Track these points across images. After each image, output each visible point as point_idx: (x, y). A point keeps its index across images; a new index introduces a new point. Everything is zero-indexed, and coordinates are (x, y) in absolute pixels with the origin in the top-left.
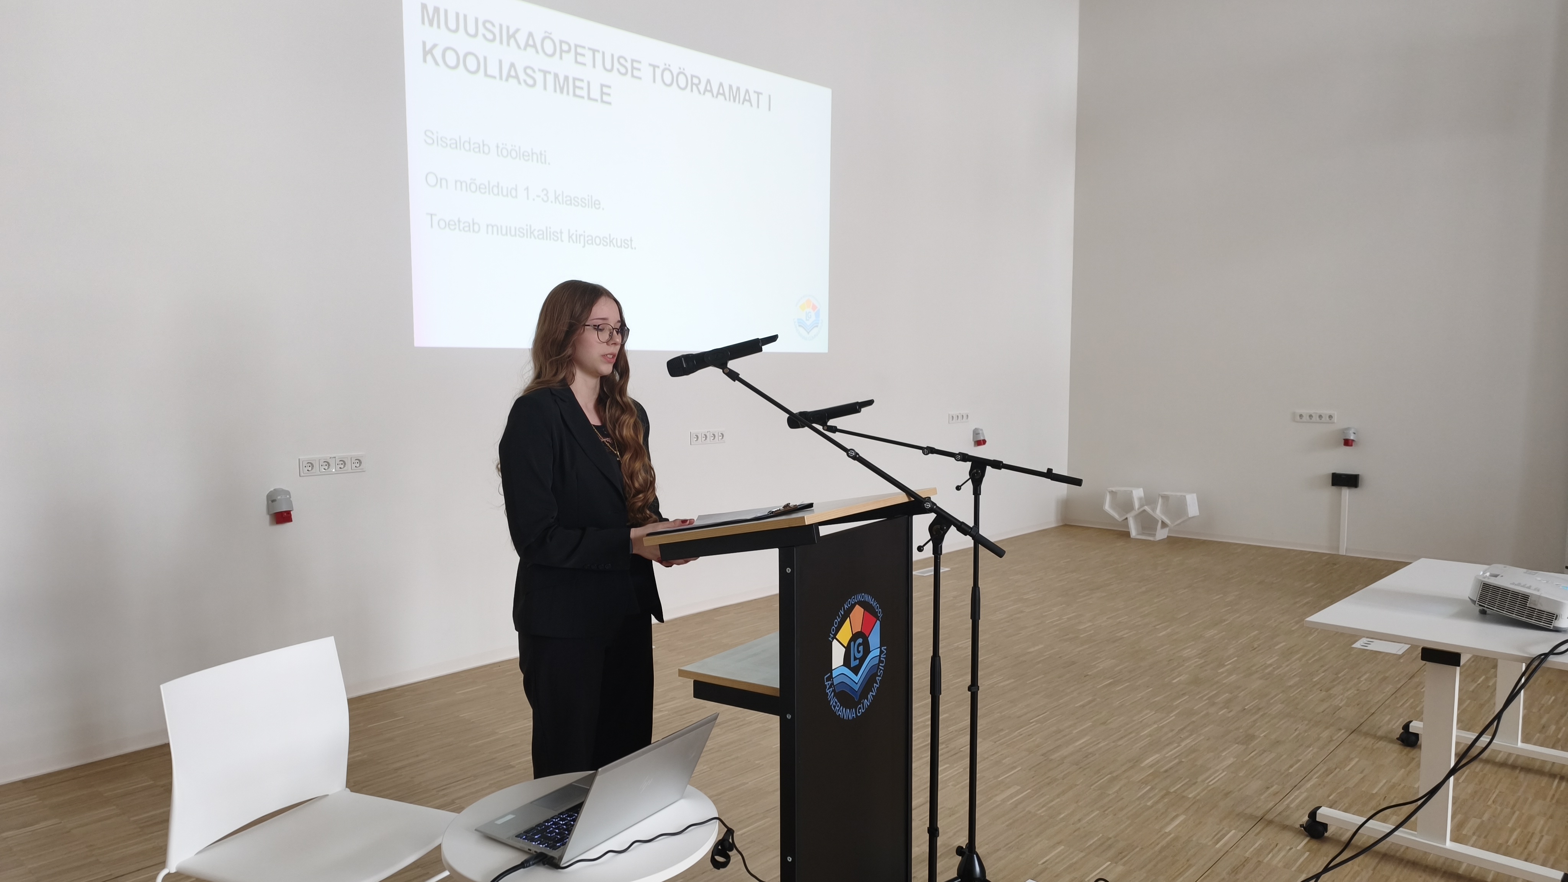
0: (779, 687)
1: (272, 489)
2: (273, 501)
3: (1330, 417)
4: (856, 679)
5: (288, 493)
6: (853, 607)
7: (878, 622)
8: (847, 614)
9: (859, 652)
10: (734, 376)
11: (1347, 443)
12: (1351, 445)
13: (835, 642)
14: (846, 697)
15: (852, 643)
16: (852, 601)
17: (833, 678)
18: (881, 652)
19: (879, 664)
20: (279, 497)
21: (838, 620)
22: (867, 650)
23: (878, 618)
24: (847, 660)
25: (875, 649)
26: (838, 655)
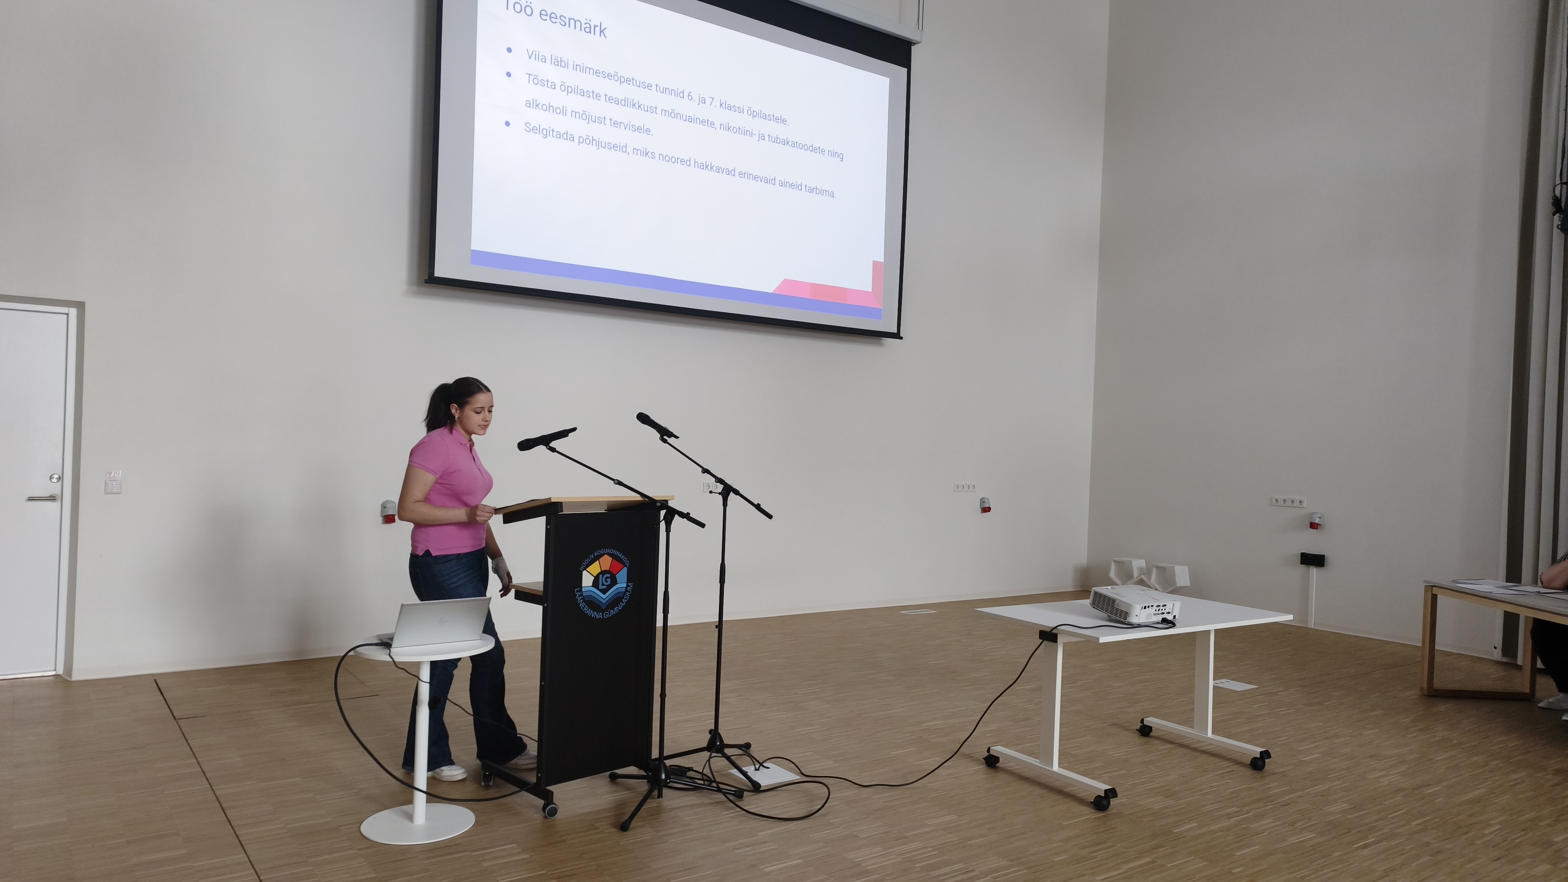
0: (542, 590)
1: (385, 500)
2: (385, 507)
3: (1300, 502)
4: (604, 596)
6: (602, 555)
7: (625, 569)
8: (597, 558)
9: (607, 582)
11: (1313, 526)
12: (1317, 529)
13: (585, 573)
14: (592, 603)
15: (601, 576)
16: (601, 552)
17: (582, 592)
18: (628, 586)
19: (625, 592)
20: (388, 505)
21: (588, 560)
22: (614, 582)
23: (625, 566)
24: (595, 584)
25: (622, 583)
26: (587, 580)
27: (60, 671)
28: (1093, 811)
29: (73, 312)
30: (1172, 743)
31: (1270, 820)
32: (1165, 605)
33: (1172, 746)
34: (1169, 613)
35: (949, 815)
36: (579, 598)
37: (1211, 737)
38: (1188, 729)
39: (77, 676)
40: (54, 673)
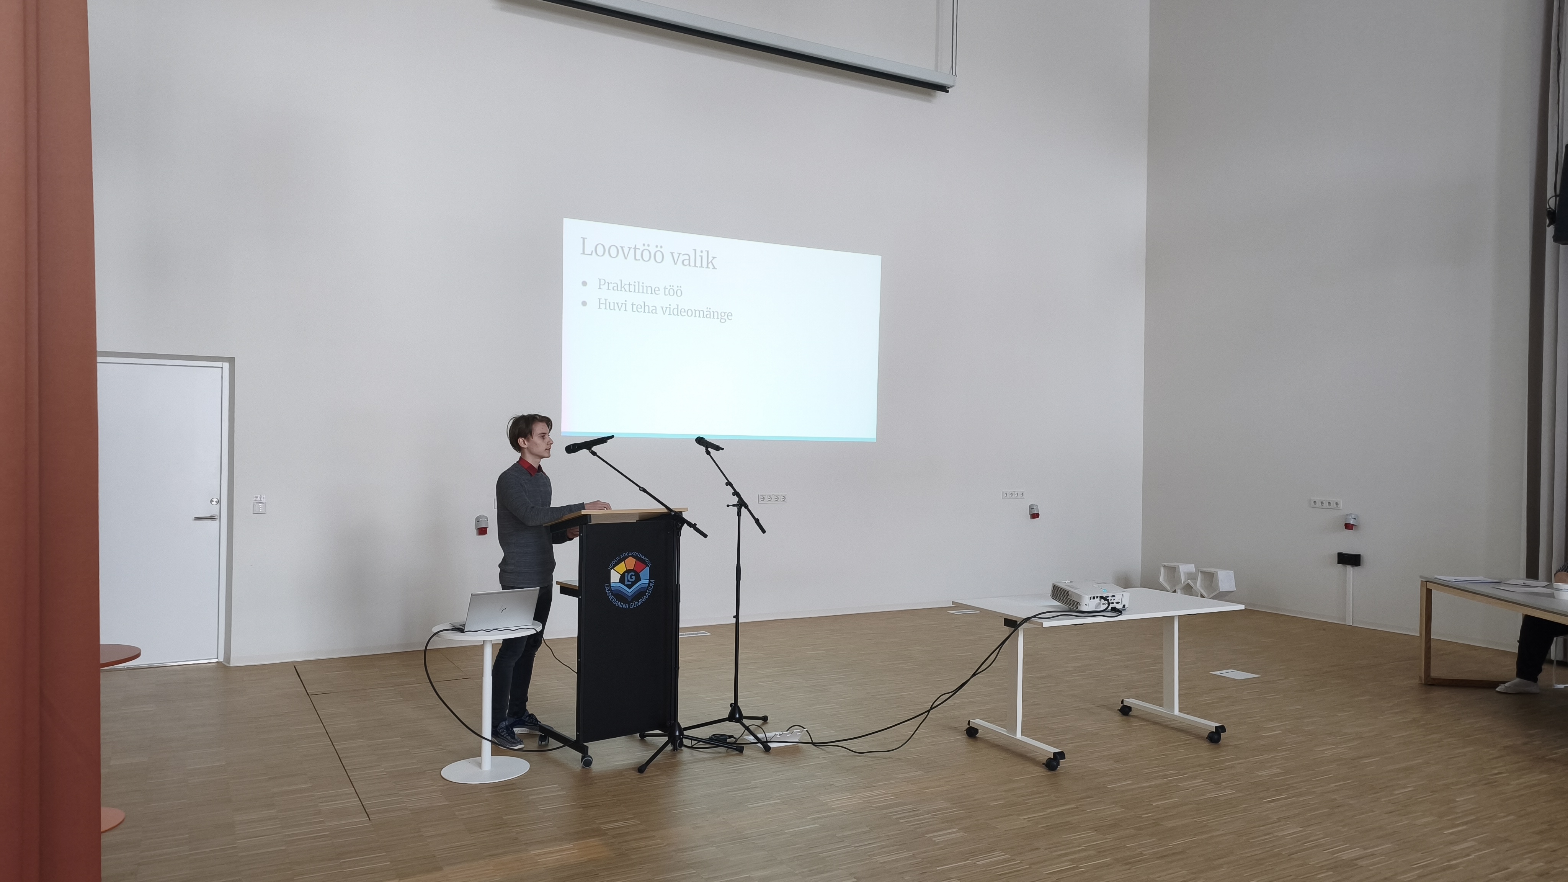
0: (578, 585)
1: (478, 515)
2: (478, 521)
3: (1337, 503)
4: (630, 591)
5: (487, 518)
6: (627, 557)
7: (648, 568)
8: (623, 560)
9: (632, 579)
10: (594, 454)
11: (1348, 526)
12: (1352, 529)
13: (612, 571)
14: (619, 595)
15: (626, 574)
16: (626, 554)
17: (611, 587)
18: (650, 582)
19: (648, 587)
20: (481, 520)
21: (615, 561)
22: (638, 579)
23: (648, 566)
24: (622, 580)
25: (645, 580)
26: (615, 577)
27: (221, 659)
28: (1043, 770)
29: (226, 365)
30: (1147, 720)
31: (1201, 780)
32: (1114, 596)
33: (1145, 723)
34: (1118, 603)
35: (917, 771)
36: (609, 593)
37: (1178, 715)
38: (1158, 708)
39: (233, 663)
40: (216, 660)
